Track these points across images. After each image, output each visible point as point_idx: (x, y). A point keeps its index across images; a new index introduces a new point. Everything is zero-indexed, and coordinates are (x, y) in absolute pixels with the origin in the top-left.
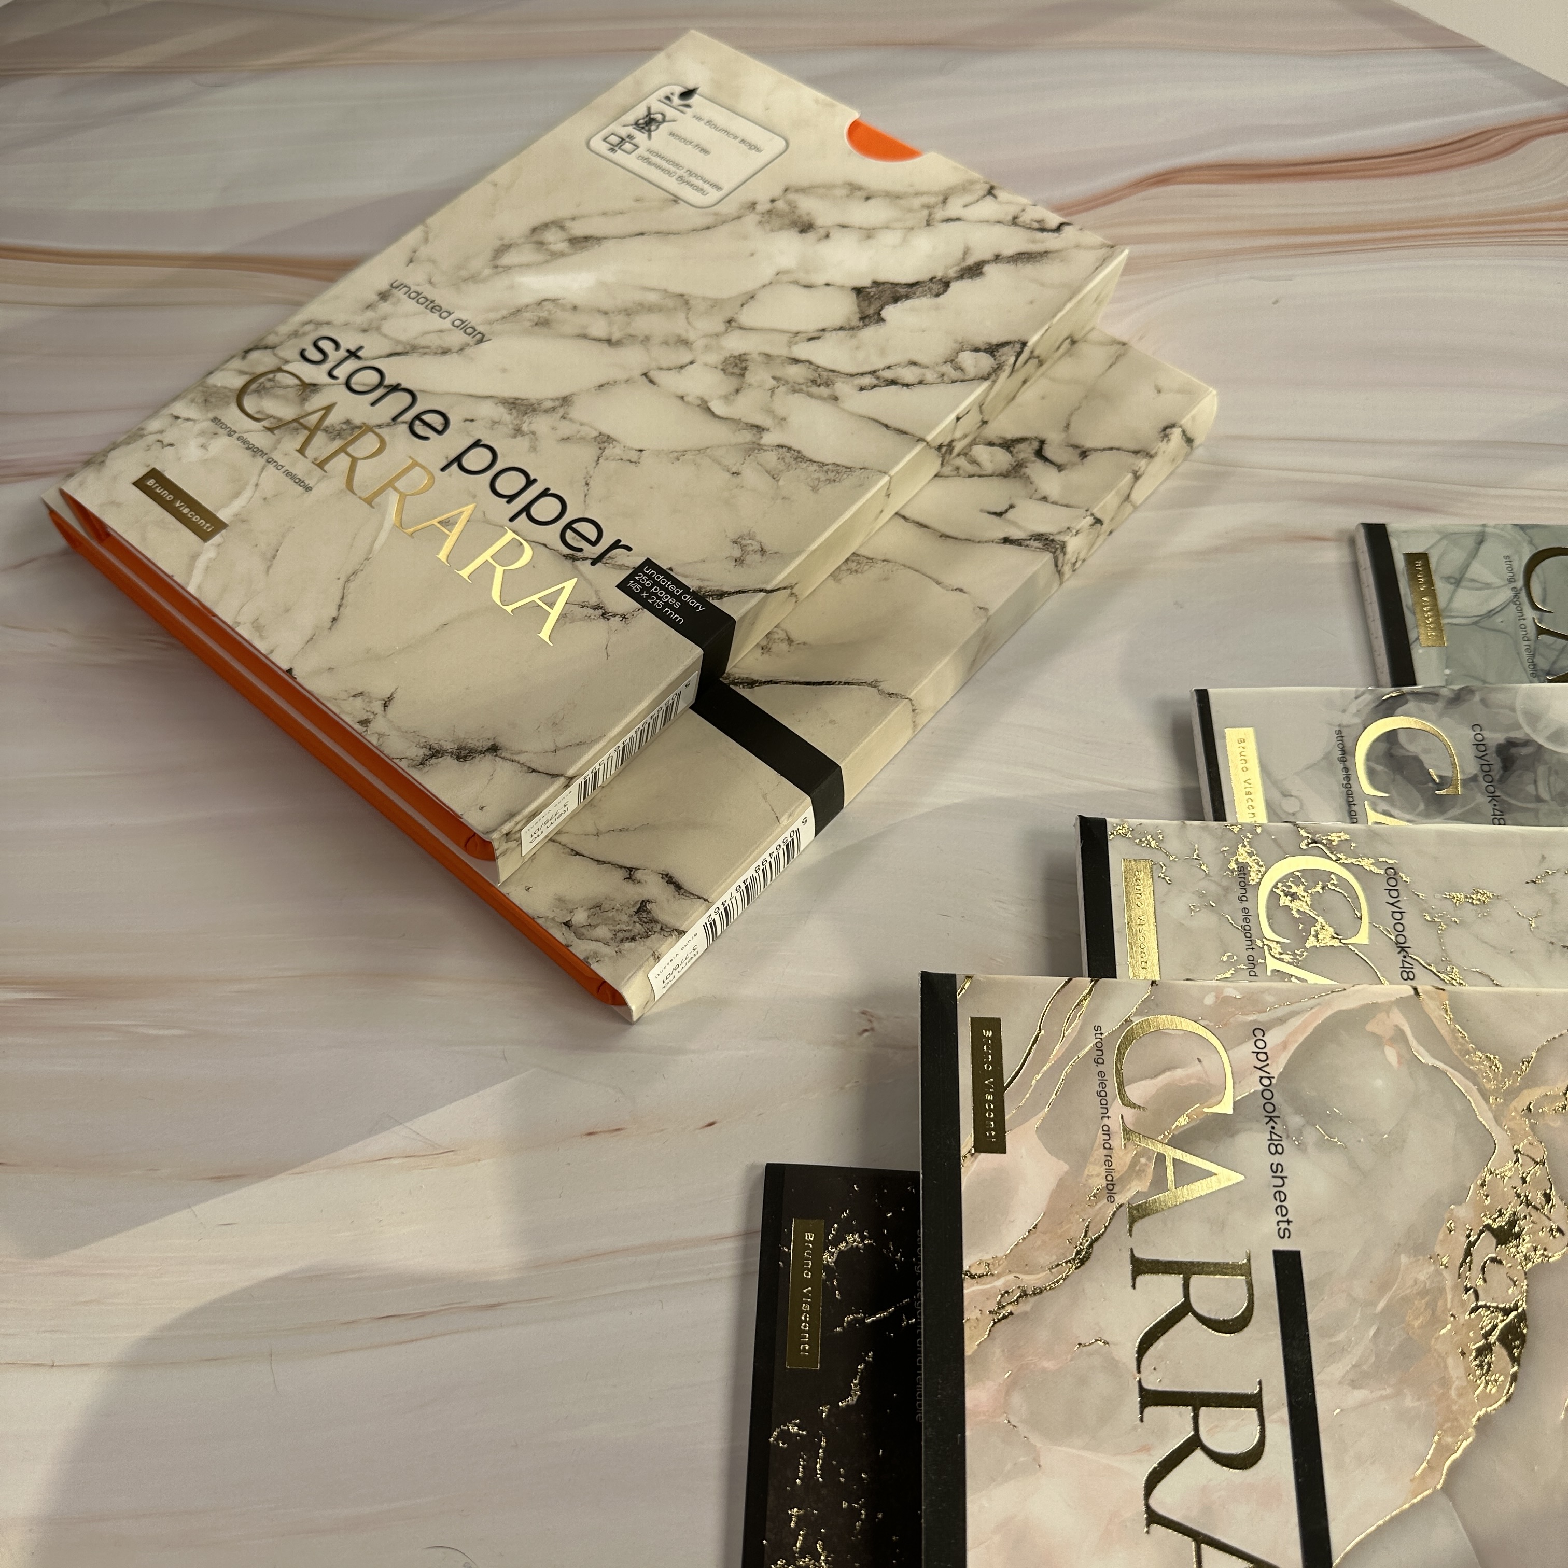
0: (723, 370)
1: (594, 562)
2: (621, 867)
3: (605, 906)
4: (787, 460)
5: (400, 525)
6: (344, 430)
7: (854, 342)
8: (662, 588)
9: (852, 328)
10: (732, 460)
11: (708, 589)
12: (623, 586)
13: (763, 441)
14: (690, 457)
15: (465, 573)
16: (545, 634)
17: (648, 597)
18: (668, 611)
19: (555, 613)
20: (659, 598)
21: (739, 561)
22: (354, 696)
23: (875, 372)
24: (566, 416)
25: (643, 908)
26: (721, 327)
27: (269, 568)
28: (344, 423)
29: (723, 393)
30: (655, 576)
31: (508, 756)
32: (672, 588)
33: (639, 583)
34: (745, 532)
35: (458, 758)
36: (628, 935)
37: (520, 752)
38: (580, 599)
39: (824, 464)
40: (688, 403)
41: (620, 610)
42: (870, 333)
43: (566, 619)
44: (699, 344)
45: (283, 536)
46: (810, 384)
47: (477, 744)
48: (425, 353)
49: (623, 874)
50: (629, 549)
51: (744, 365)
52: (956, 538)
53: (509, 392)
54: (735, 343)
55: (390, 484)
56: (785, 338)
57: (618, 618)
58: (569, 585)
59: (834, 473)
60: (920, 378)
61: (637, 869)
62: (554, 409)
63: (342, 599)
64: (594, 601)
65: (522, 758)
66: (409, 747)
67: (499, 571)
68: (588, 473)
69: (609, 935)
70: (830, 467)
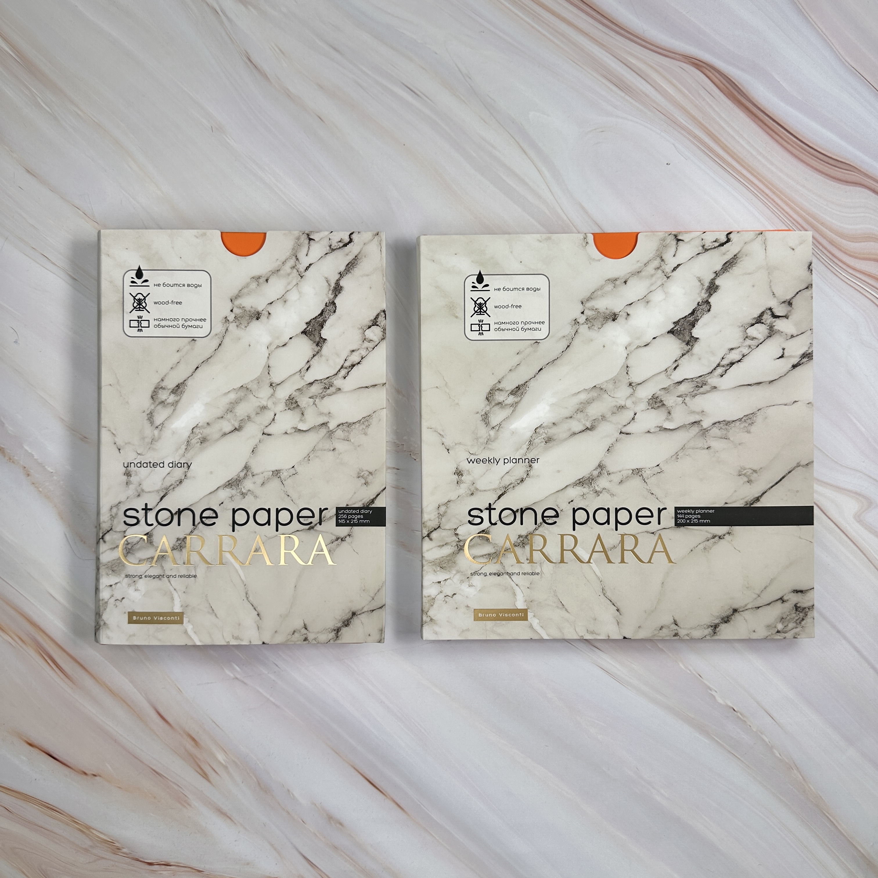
0: (289, 409)
1: (320, 523)
2: (777, 600)
3: (785, 617)
4: (346, 430)
5: (242, 563)
6: (181, 543)
7: (323, 359)
8: (351, 514)
9: (318, 353)
10: (327, 445)
11: (366, 502)
12: (338, 524)
13: (331, 428)
14: (312, 456)
15: (282, 563)
16: (330, 562)
17: (350, 522)
18: (361, 521)
19: (326, 552)
20: (354, 519)
21: (366, 483)
22: (293, 634)
23: (342, 366)
24: (253, 474)
25: (797, 608)
26: (271, 391)
27: (216, 615)
28: (177, 541)
29: (299, 419)
30: (345, 512)
31: (360, 612)
32: (354, 512)
33: (342, 519)
34: (358, 470)
35: (346, 626)
36: (800, 620)
37: (363, 608)
38: (329, 541)
39: (360, 421)
40: (291, 434)
41: (346, 534)
42: (326, 349)
43: (332, 552)
44: (270, 404)
45: (208, 601)
46: (325, 390)
47: (347, 617)
48: (174, 488)
49: (780, 602)
50: (327, 509)
51: (294, 401)
52: (776, 380)
53: (223, 481)
54: (283, 393)
55: (221, 551)
56: (297, 376)
57: (348, 537)
58: (320, 538)
59: (366, 422)
60: (360, 356)
61: (783, 597)
62: (246, 474)
63: (253, 606)
64: (334, 538)
65: (365, 609)
66: (328, 635)
67: (292, 552)
68: (284, 491)
69: (794, 625)
70: (362, 420)
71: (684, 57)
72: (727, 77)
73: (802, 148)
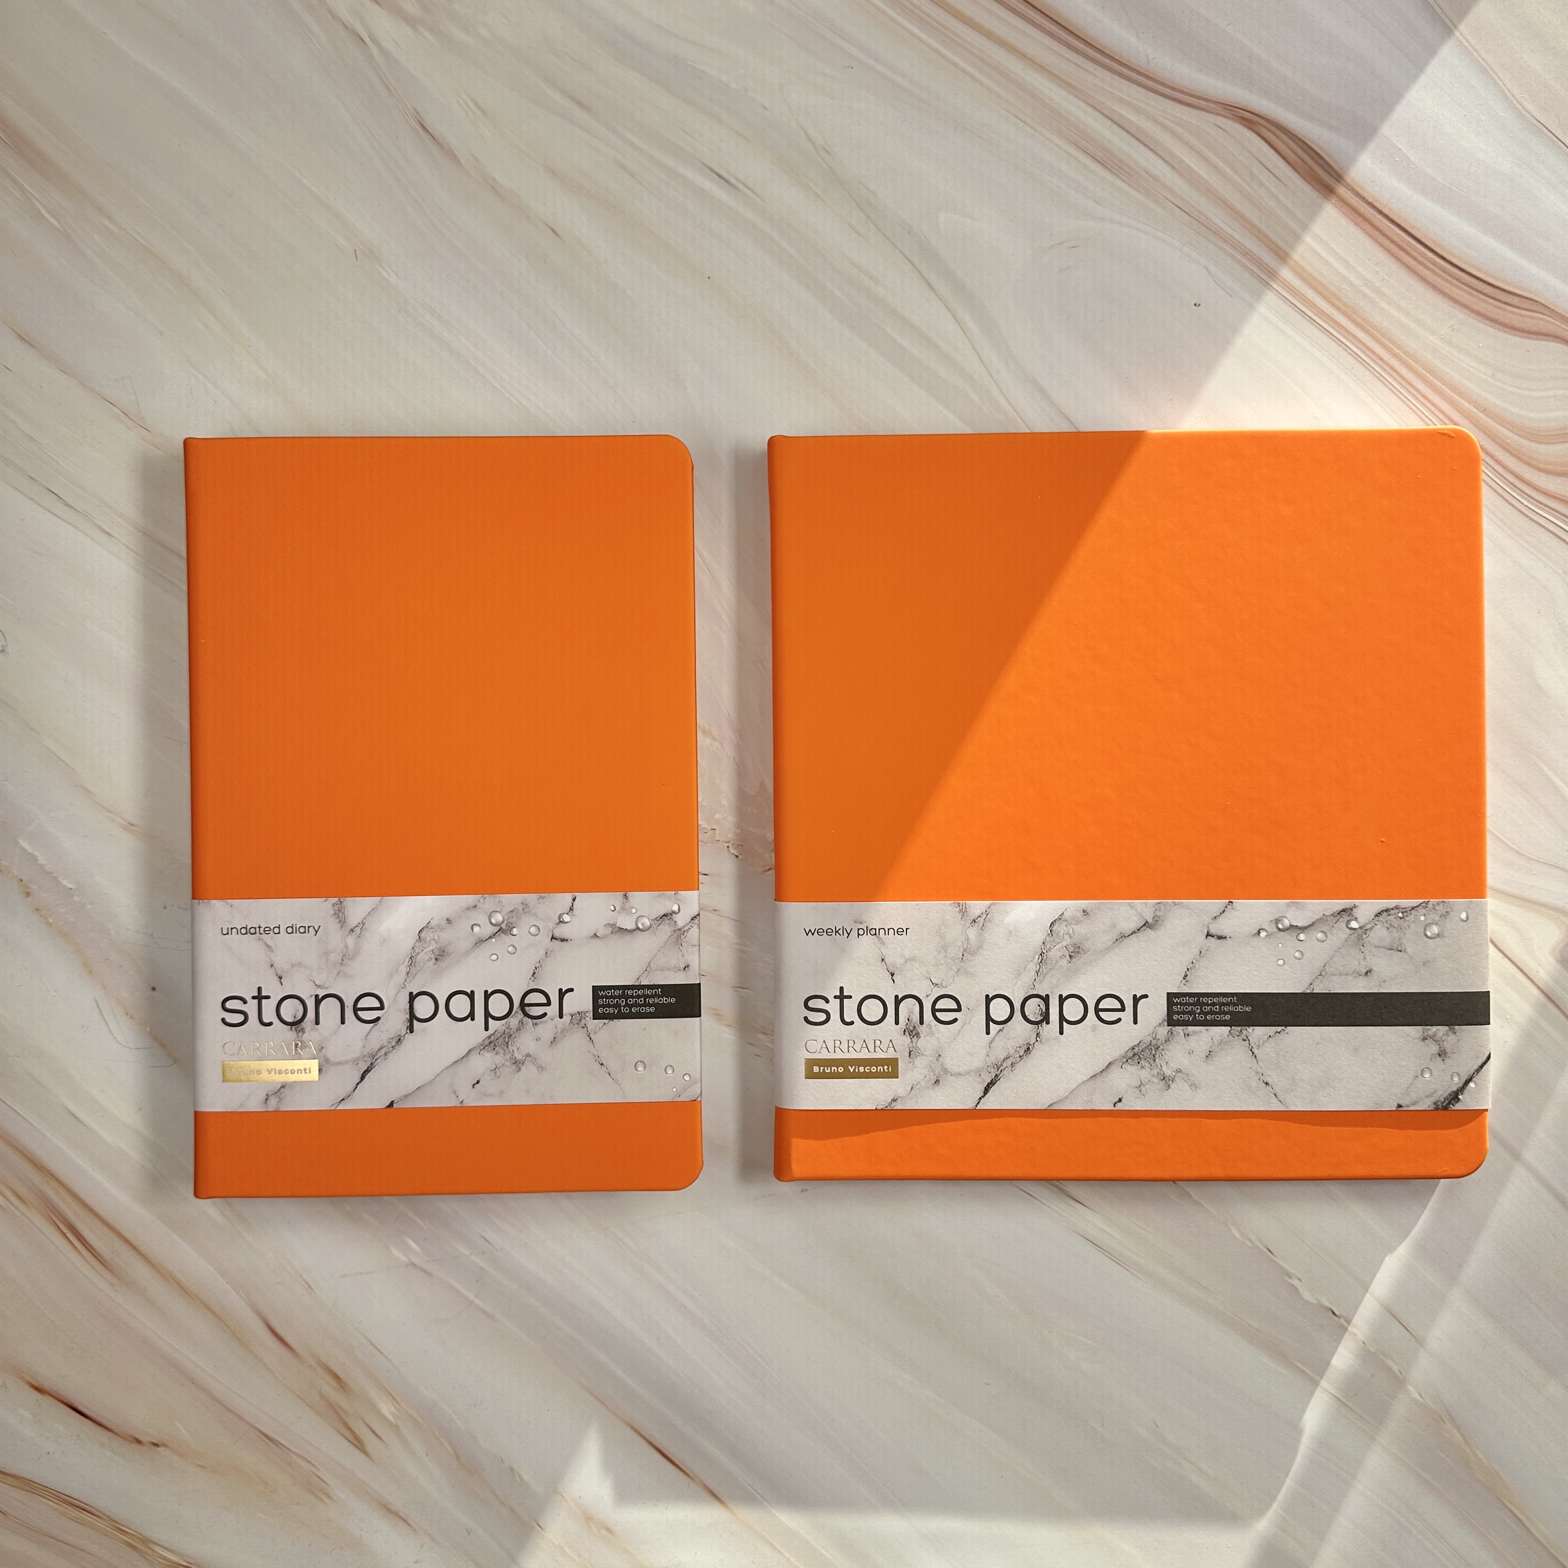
71: (1224, 106)
72: (1304, 143)
73: (1444, 271)
